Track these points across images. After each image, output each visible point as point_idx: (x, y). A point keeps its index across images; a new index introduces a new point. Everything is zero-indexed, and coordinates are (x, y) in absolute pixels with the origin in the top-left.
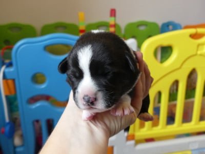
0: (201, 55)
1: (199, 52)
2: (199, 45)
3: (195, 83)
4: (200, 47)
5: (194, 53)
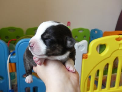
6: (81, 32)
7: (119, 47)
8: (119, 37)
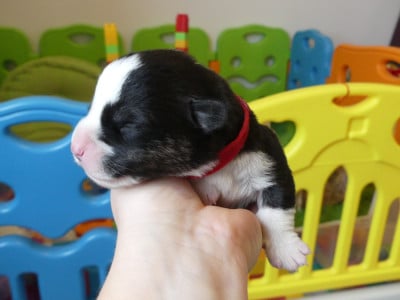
0: (356, 140)
1: (352, 134)
2: (352, 120)
3: (342, 192)
4: (354, 124)
5: (343, 136)
6: (254, 40)
7: (349, 130)
8: (348, 92)
